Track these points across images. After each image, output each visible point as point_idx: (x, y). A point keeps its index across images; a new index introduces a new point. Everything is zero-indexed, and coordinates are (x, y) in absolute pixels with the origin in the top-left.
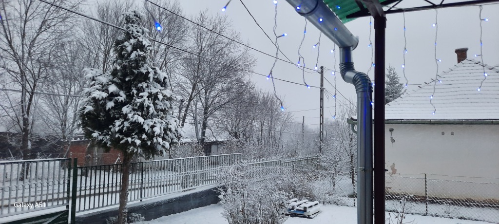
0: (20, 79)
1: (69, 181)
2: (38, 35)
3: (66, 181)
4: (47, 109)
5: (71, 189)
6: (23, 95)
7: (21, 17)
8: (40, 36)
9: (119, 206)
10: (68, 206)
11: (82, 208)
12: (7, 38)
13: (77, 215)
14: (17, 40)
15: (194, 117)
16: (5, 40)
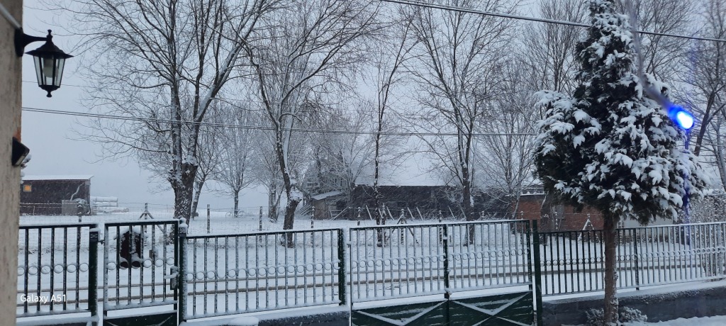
0: (454, 119)
1: (529, 251)
2: (470, 61)
3: (526, 252)
4: (487, 154)
5: (533, 262)
6: (460, 139)
7: (450, 42)
8: (473, 61)
9: (603, 293)
10: (531, 286)
11: (550, 292)
12: (438, 71)
13: (544, 299)
14: (448, 72)
15: (714, 151)
16: (436, 74)
